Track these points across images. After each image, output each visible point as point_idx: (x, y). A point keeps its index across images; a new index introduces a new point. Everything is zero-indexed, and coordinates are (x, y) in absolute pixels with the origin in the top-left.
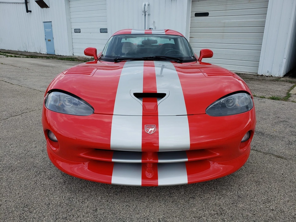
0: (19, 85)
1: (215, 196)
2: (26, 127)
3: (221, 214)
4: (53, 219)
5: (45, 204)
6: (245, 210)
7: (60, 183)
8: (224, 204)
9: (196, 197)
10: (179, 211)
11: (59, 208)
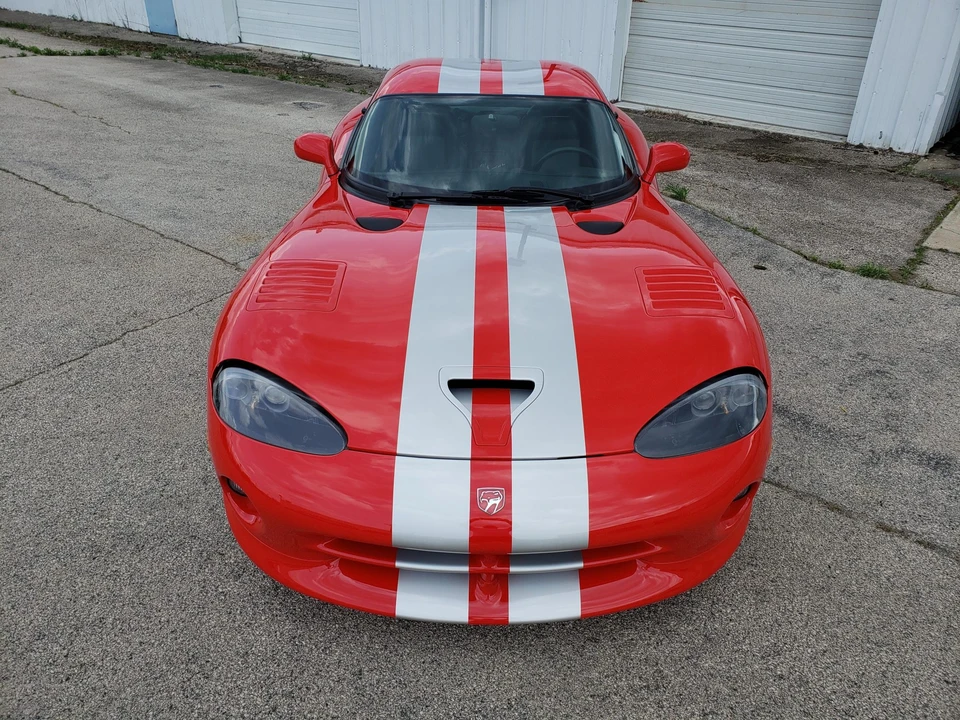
0: (91, 206)
1: (647, 635)
2: (146, 392)
3: (657, 688)
4: (261, 697)
5: (237, 653)
6: (716, 678)
7: (264, 591)
8: (669, 659)
9: (602, 637)
10: (557, 679)
11: (273, 667)
